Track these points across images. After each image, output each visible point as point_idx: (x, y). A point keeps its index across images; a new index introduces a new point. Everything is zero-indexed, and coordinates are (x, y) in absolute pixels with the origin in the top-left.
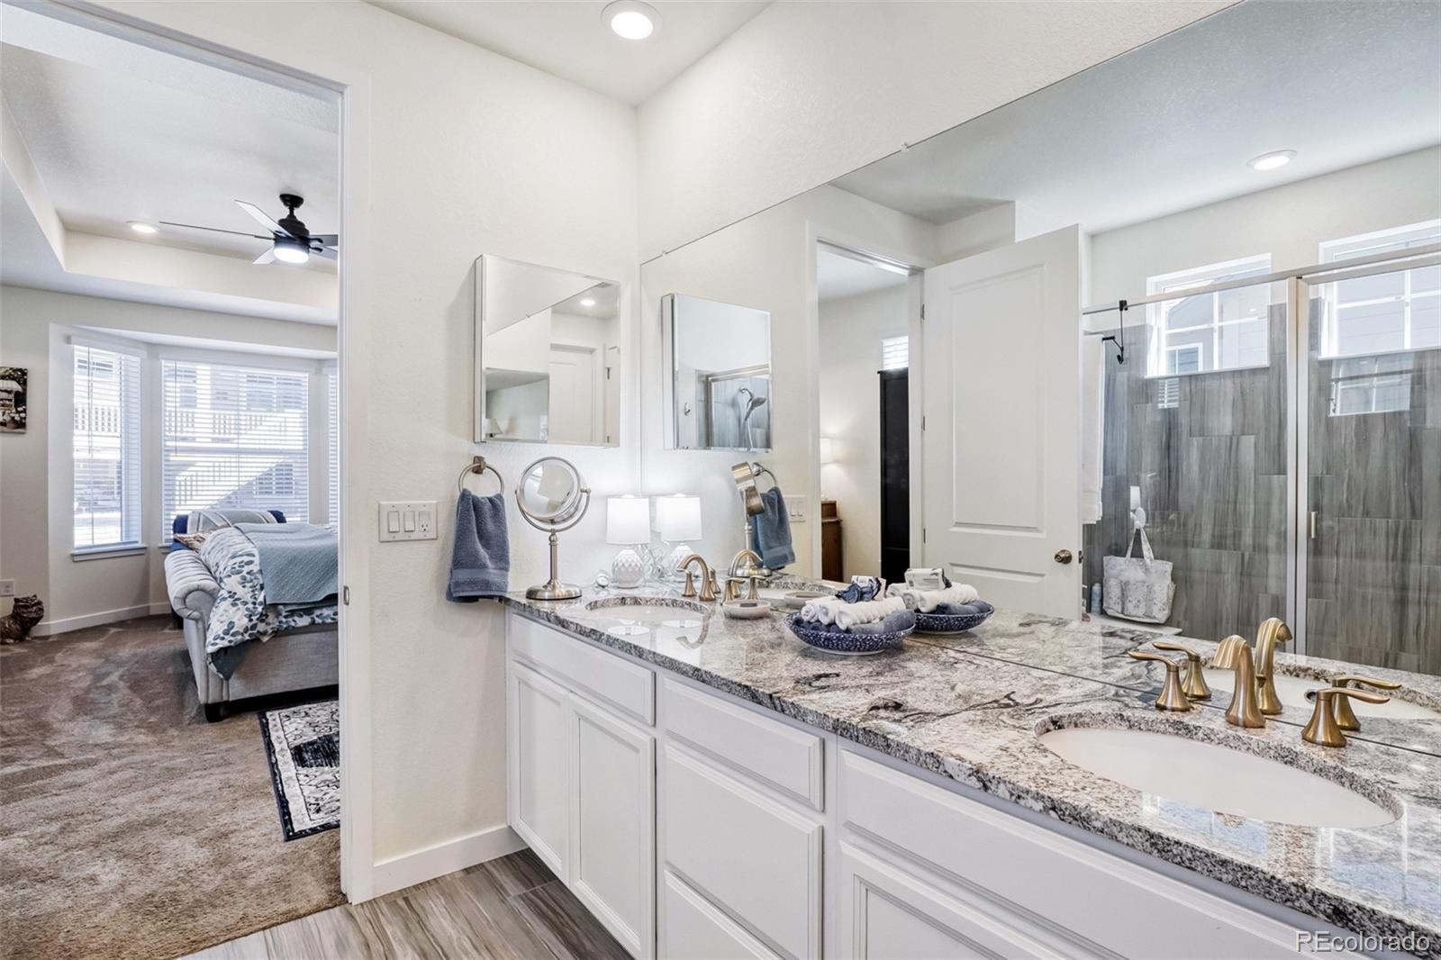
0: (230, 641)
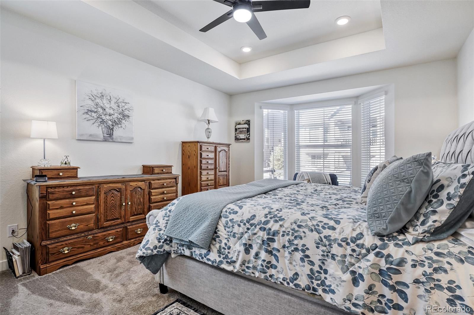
0: (144, 253)
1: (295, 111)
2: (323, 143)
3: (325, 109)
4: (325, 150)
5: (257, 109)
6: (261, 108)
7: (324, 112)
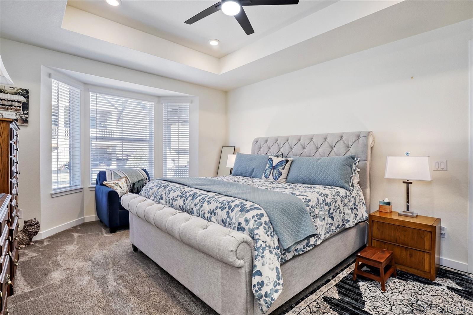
1: (90, 93)
2: (121, 137)
3: (123, 99)
4: (124, 144)
5: (43, 77)
6: (50, 76)
7: (122, 102)
